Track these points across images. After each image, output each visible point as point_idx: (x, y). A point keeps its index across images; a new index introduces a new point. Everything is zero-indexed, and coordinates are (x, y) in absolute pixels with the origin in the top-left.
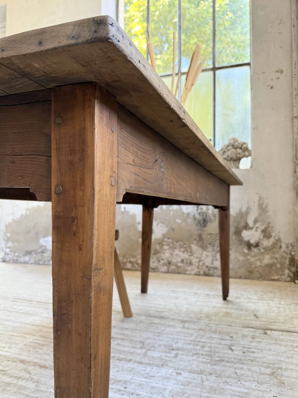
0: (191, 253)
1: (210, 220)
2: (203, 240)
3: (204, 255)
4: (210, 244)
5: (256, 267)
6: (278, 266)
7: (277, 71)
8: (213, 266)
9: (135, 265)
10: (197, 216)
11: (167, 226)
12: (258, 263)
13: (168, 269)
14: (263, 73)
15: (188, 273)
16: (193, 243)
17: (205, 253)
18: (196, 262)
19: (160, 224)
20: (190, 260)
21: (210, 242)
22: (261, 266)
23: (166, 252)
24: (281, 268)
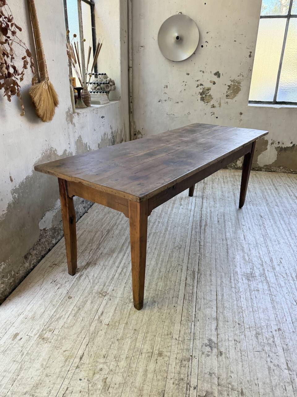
14: (123, 30)
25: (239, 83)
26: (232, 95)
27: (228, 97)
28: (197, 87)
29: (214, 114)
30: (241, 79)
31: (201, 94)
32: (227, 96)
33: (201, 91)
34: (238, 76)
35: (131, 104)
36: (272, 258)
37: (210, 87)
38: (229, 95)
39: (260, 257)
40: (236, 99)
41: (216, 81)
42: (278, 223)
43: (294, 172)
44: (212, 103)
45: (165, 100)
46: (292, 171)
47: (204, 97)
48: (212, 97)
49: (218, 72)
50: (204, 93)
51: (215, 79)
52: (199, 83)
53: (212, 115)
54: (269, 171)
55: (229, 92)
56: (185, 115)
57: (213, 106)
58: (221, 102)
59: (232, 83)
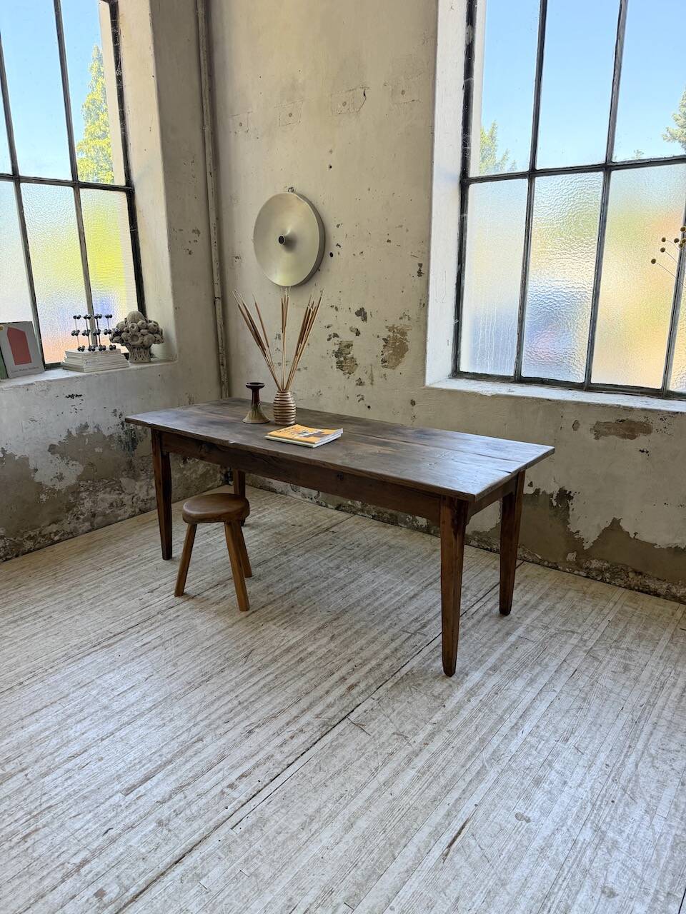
0: (121, 490)
1: (140, 438)
2: (134, 467)
3: (137, 488)
4: (142, 470)
5: (192, 481)
6: (211, 472)
7: (194, 231)
8: (150, 497)
9: (40, 539)
10: (123, 437)
11: (82, 463)
12: (194, 476)
13: (91, 525)
14: (181, 230)
15: (120, 518)
16: (122, 476)
17: (138, 484)
18: (128, 500)
19: (71, 463)
20: (121, 499)
21: (142, 468)
22: (196, 478)
23: (85, 501)
24: (214, 473)
25: (404, 334)
26: (392, 359)
27: (387, 364)
28: (329, 340)
29: (363, 399)
30: (406, 324)
31: (338, 354)
32: (384, 361)
33: (336, 348)
34: (401, 318)
35: (221, 367)
36: (86, 751)
37: (352, 341)
38: (387, 359)
39: (69, 742)
40: (400, 368)
41: (360, 330)
42: (255, 679)
43: (546, 563)
44: (358, 374)
45: (279, 364)
46: (540, 558)
47: (341, 362)
48: (357, 362)
49: (362, 309)
50: (341, 353)
51: (358, 323)
52: (331, 331)
53: (359, 401)
54: (487, 549)
55: (386, 354)
56: (313, 395)
57: (360, 383)
58: (374, 374)
59: (391, 334)
